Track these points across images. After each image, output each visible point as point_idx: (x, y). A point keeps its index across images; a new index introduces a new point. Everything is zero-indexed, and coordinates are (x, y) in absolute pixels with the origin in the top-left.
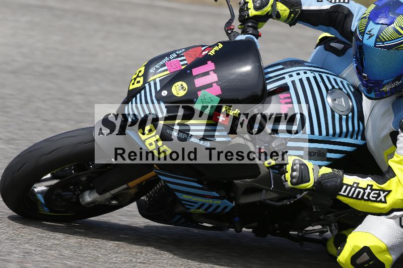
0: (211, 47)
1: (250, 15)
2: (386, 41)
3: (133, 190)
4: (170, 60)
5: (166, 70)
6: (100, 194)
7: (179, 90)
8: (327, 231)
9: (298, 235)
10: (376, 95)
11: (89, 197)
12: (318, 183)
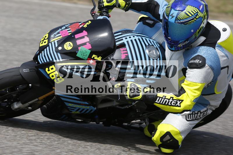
0: (85, 23)
1: (105, 6)
2: (181, 20)
3: (40, 101)
4: (62, 30)
5: (60, 36)
6: (23, 104)
7: (68, 46)
8: (143, 123)
9: (128, 125)
10: (175, 49)
11: (16, 106)
12: (144, 96)
